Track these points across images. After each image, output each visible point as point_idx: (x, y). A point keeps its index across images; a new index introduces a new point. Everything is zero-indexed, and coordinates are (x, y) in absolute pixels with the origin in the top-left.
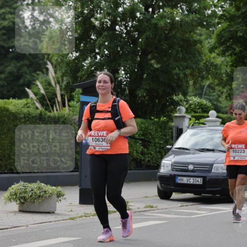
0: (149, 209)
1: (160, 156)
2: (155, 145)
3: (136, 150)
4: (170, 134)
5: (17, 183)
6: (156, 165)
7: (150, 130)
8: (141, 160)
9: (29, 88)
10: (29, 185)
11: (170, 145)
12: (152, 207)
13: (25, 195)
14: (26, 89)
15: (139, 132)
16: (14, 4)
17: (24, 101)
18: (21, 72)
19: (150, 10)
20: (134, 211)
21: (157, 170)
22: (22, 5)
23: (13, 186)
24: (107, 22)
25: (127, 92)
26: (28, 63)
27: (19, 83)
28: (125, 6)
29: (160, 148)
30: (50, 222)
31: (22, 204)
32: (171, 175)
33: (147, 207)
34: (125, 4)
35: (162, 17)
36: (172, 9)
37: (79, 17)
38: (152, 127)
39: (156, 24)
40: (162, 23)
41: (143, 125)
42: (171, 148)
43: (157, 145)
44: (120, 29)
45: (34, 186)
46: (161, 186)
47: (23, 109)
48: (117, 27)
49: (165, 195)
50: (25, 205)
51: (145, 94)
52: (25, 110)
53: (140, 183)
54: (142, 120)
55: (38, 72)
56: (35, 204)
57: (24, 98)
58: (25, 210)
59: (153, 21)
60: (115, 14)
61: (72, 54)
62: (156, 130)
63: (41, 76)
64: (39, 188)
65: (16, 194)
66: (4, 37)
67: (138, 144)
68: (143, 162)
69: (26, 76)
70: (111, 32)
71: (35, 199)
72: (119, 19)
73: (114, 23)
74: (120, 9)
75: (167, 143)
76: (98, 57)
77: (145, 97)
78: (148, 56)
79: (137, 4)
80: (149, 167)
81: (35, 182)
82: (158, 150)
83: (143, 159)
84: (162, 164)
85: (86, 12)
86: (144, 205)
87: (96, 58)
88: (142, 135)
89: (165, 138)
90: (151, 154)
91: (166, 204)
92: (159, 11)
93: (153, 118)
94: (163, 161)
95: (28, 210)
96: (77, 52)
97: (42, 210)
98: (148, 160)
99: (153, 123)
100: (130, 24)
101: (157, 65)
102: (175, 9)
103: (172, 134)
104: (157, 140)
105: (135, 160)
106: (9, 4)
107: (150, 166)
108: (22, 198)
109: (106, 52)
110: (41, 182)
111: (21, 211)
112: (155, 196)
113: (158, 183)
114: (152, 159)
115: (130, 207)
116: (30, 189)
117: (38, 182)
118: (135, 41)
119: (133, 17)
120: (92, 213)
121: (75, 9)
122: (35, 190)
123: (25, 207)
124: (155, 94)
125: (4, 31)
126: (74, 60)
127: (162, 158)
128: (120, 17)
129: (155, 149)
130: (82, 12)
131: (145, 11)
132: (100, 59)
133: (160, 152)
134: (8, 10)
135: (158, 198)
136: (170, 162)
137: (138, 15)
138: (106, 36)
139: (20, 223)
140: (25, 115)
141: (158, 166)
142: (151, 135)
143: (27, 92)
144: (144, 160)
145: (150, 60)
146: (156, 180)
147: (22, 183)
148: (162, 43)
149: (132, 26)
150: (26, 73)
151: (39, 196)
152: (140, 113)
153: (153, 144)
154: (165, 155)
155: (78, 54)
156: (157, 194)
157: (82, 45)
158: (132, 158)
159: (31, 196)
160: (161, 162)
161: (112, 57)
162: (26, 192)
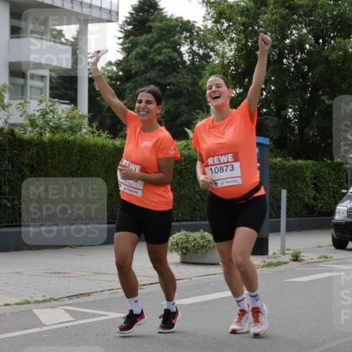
0: (323, 259)
1: (334, 202)
2: (328, 190)
3: (308, 195)
4: (345, 177)
5: (179, 232)
6: (329, 211)
7: (323, 173)
8: (313, 207)
9: (188, 128)
10: (192, 234)
11: (345, 189)
12: (326, 257)
13: (188, 245)
14: (186, 129)
15: (311, 175)
16: (171, 37)
17: (183, 143)
18: (178, 111)
19: (321, 41)
20: (307, 262)
21: (330, 218)
22: (179, 38)
23: (174, 235)
24: (274, 55)
25: (297, 131)
26: (187, 101)
27: (177, 123)
28: (293, 37)
29: (334, 193)
30: (215, 274)
31: (184, 255)
32: (347, 222)
33: (320, 257)
34: (293, 35)
35: (334, 49)
36: (344, 39)
37: (243, 50)
38: (325, 169)
39: (327, 57)
40: (334, 56)
41: (315, 168)
42: (346, 193)
43: (331, 189)
44: (288, 62)
45: (197, 235)
46: (337, 235)
47: (183, 151)
48: (285, 61)
49: (340, 244)
50: (187, 256)
51: (316, 134)
52: (186, 152)
53: (313, 231)
54: (314, 162)
55: (198, 111)
56: (199, 254)
57: (184, 139)
58: (187, 261)
59: (324, 54)
60: (281, 46)
61: (235, 90)
62: (329, 173)
63: (201, 114)
64: (203, 238)
65: (177, 244)
66: (161, 73)
67: (309, 189)
68: (315, 209)
69: (184, 115)
70: (277, 67)
71: (198, 249)
72: (286, 52)
73: (281, 56)
74: (288, 41)
75: (341, 187)
76: (264, 93)
77: (316, 136)
78: (319, 91)
79: (306, 34)
80: (322, 214)
81: (198, 230)
82: (331, 194)
83: (315, 204)
84: (337, 210)
85: (250, 44)
86: (318, 256)
87: (262, 94)
88: (315, 179)
89: (339, 181)
90: (324, 199)
91: (341, 254)
92: (331, 43)
93: (325, 159)
94: (338, 207)
95: (191, 261)
96: (240, 88)
97: (206, 262)
98: (321, 207)
99: (326, 165)
100: (299, 57)
101: (329, 101)
102: (347, 40)
103: (348, 177)
104: (330, 184)
105: (306, 206)
106: (165, 38)
107: (323, 212)
108: (184, 248)
109: (273, 88)
110: (205, 231)
111: (184, 262)
112: (330, 246)
113: (332, 231)
114: (326, 205)
115: (302, 258)
116: (193, 239)
117: (201, 230)
118: (304, 76)
119: (302, 49)
120: (261, 264)
121: (238, 41)
122: (198, 239)
123: (188, 258)
124: (328, 133)
125: (161, 67)
126: (237, 97)
127: (336, 204)
128: (287, 50)
129: (328, 194)
130: (246, 45)
131: (315, 42)
132: (266, 95)
133: (334, 197)
134: (165, 44)
135: (333, 247)
136: (346, 208)
137: (307, 46)
138: (272, 70)
139: (183, 275)
140: (185, 157)
141: (333, 213)
142: (323, 178)
143: (186, 133)
144: (316, 206)
145: (321, 95)
146: (330, 228)
147: (183, 232)
148: (335, 76)
149: (301, 58)
150: (184, 112)
151: (203, 246)
152: (311, 155)
153: (326, 189)
154: (340, 200)
155: (241, 90)
156: (331, 243)
157: (246, 80)
158: (302, 204)
159: (194, 246)
160: (335, 208)
161: (278, 94)
162: (188, 242)
